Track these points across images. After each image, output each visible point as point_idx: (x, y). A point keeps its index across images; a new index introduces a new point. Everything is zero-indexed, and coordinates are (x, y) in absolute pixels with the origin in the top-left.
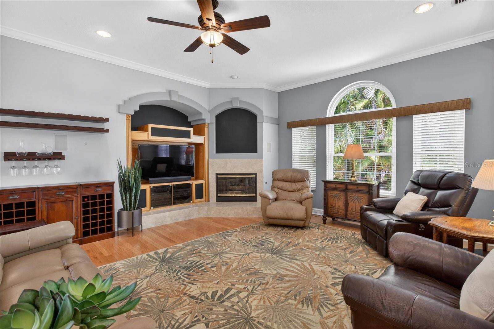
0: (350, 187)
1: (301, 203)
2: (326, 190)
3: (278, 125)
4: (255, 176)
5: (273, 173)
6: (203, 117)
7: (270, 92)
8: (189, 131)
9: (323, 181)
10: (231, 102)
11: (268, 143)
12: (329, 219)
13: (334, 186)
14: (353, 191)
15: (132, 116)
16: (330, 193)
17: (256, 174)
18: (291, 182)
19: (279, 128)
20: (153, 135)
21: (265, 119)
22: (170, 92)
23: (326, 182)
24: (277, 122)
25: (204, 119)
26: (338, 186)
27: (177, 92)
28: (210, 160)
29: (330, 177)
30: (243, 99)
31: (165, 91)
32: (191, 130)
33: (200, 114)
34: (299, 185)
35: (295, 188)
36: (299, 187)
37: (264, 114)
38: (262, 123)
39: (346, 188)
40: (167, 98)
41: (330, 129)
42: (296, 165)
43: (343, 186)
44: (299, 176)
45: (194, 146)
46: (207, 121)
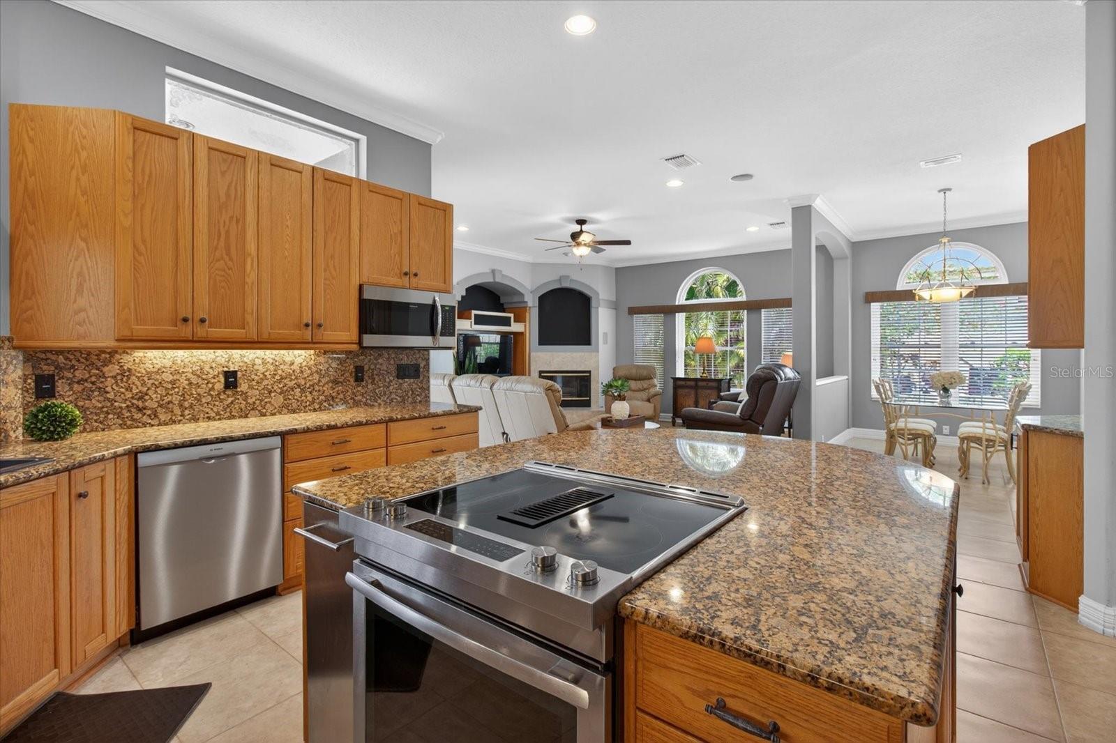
0: (700, 384)
1: (649, 400)
2: (676, 388)
3: (616, 309)
4: (588, 374)
5: (614, 369)
6: (526, 300)
7: (606, 268)
8: (510, 318)
9: (672, 378)
10: (560, 280)
11: (604, 333)
12: (679, 421)
13: (683, 383)
14: (703, 388)
15: (459, 302)
16: (680, 391)
17: (589, 372)
18: (635, 380)
19: (617, 313)
20: (476, 323)
21: (602, 303)
22: (493, 272)
23: (676, 380)
24: (615, 306)
25: (526, 302)
26: (689, 383)
27: (501, 271)
28: (532, 354)
29: (680, 373)
30: (574, 278)
31: (488, 271)
32: (512, 315)
33: (522, 295)
34: (645, 384)
35: (641, 387)
36: (645, 386)
37: (601, 297)
38: (598, 308)
39: (696, 385)
40: (491, 280)
41: (680, 318)
42: (640, 361)
43: (693, 383)
44: (645, 373)
45: (512, 336)
46: (530, 304)
